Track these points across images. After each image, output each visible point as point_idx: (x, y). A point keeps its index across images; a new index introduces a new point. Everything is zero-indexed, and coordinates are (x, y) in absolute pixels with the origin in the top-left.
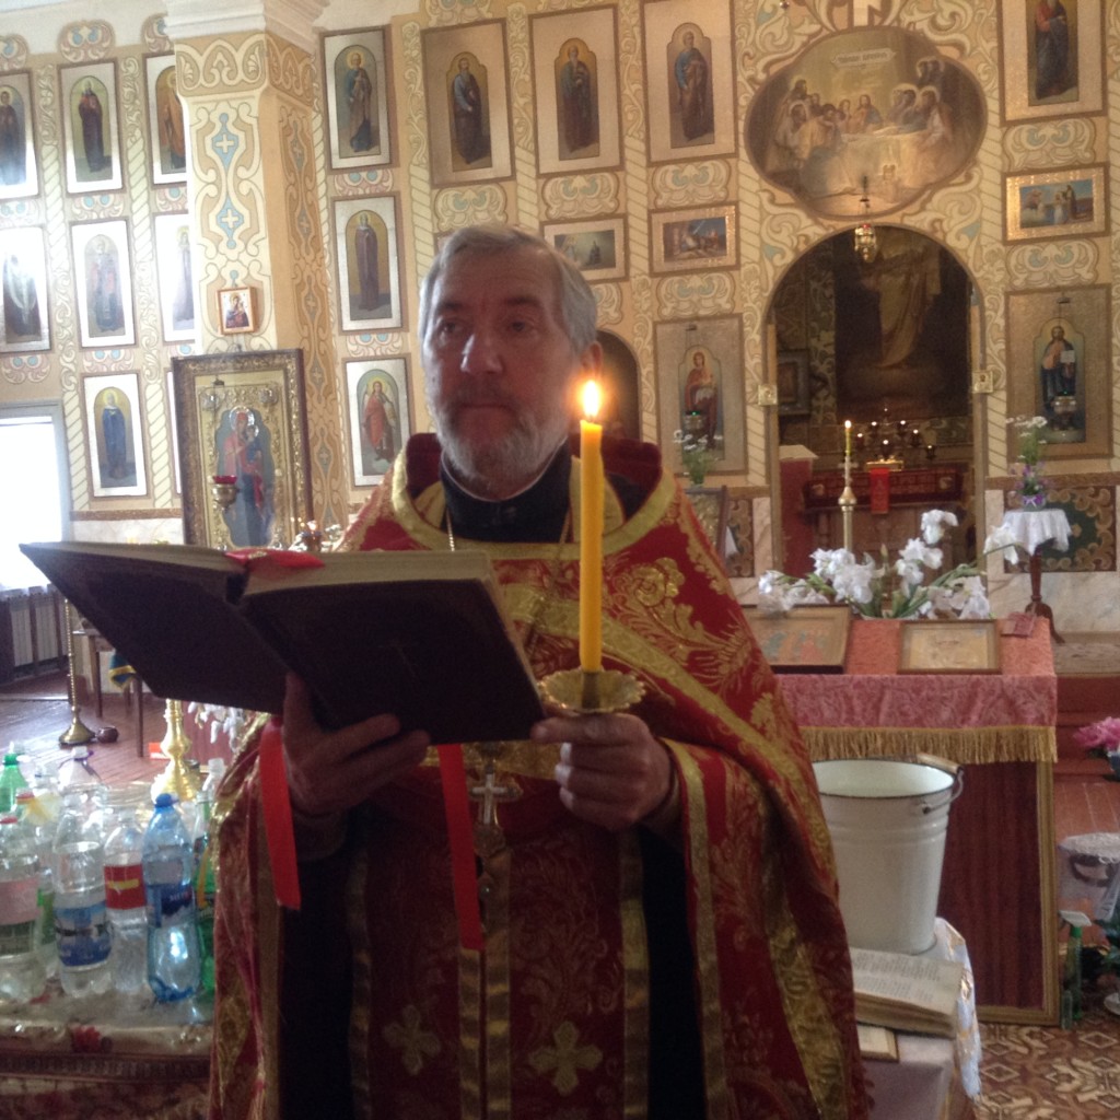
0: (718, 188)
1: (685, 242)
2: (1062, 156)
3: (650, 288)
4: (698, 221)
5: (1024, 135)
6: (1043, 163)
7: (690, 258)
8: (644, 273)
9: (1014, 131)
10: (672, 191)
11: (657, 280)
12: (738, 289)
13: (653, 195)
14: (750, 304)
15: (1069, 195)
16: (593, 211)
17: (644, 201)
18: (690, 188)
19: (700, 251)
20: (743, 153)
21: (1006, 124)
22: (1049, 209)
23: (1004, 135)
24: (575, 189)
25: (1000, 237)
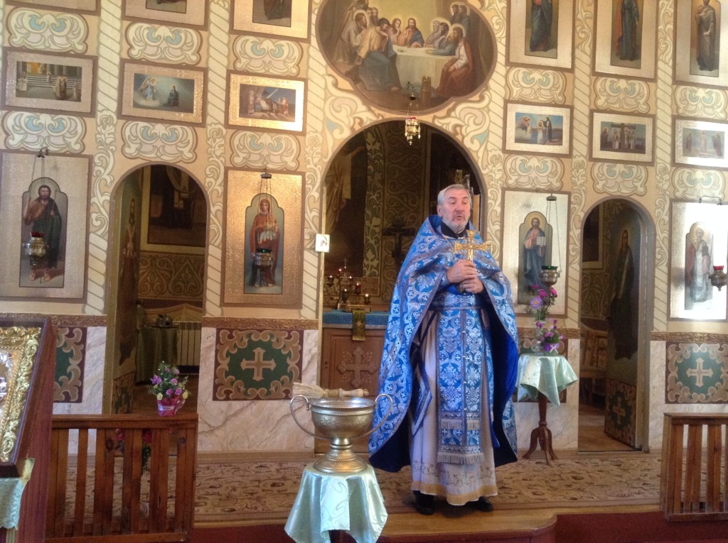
0: (291, 65)
1: (259, 104)
2: (545, 96)
3: (224, 137)
4: (272, 89)
5: (521, 76)
6: (531, 98)
7: (263, 118)
8: (220, 123)
9: (514, 70)
10: (251, 58)
11: (231, 131)
12: (302, 153)
13: (233, 58)
14: (312, 166)
15: (548, 124)
16: (175, 60)
17: (225, 62)
18: (267, 59)
19: (272, 114)
20: (314, 41)
21: (510, 64)
22: (534, 132)
23: (508, 72)
24: (159, 36)
25: (501, 147)
